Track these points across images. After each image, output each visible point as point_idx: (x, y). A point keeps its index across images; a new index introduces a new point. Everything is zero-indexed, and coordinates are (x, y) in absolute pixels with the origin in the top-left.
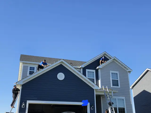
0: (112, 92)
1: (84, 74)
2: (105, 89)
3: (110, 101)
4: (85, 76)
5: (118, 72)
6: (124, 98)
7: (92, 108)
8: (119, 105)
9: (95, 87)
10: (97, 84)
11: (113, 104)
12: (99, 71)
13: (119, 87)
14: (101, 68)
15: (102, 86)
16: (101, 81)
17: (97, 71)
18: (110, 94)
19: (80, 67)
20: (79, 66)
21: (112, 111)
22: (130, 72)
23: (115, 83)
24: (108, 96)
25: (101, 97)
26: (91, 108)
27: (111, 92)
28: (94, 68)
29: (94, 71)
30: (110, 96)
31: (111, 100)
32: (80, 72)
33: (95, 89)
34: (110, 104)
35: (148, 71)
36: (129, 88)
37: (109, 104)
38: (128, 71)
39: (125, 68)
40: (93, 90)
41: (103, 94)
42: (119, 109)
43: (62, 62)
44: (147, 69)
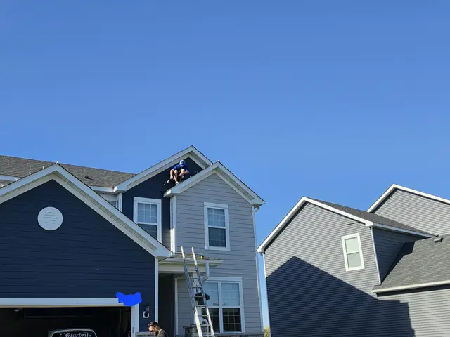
0: (207, 265)
1: (128, 212)
2: (188, 254)
3: (199, 291)
4: (131, 218)
5: (227, 206)
6: (238, 280)
7: (146, 315)
8: (224, 301)
9: (157, 251)
10: (166, 243)
11: (207, 298)
12: (174, 201)
13: (228, 248)
14: (177, 195)
15: (178, 248)
16: (178, 232)
17: (166, 203)
18: (201, 270)
19: (115, 189)
20: (113, 188)
21: (205, 320)
22: (257, 206)
23: (218, 238)
24: (195, 276)
25: (176, 279)
26: (144, 312)
27: (204, 265)
28: (159, 194)
29: (158, 202)
30: (202, 277)
31: (203, 287)
32: (114, 204)
33: (158, 257)
34: (200, 300)
35: (305, 203)
36: (254, 251)
37: (196, 299)
38: (252, 202)
39: (246, 193)
40: (152, 258)
41: (180, 269)
42: (226, 311)
43: (56, 173)
44: (304, 199)
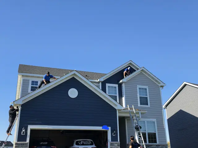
0: (140, 113)
1: (104, 89)
2: (131, 108)
3: (137, 125)
4: (105, 92)
5: (147, 87)
6: (155, 120)
7: (114, 134)
8: (148, 130)
9: (117, 107)
10: (121, 103)
11: (141, 128)
12: (123, 85)
13: (149, 106)
14: (125, 82)
15: (126, 105)
16: (126, 99)
17: (120, 86)
18: (137, 115)
19: (98, 80)
20: (97, 80)
21: (140, 138)
22: (162, 87)
23: (144, 101)
24: (134, 118)
25: (126, 119)
26: (113, 133)
27: (138, 113)
28: (117, 82)
29: (117, 86)
30: (138, 119)
31: (139, 123)
32: (98, 87)
33: (118, 109)
34: (137, 129)
35: (185, 85)
36: (161, 107)
37: (136, 128)
38: (160, 85)
39: (156, 81)
40: (115, 110)
41: (128, 115)
42: (149, 134)
43: (74, 74)
44: (185, 83)
